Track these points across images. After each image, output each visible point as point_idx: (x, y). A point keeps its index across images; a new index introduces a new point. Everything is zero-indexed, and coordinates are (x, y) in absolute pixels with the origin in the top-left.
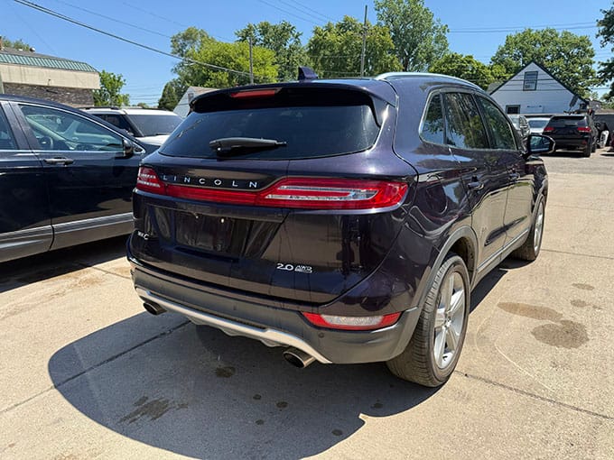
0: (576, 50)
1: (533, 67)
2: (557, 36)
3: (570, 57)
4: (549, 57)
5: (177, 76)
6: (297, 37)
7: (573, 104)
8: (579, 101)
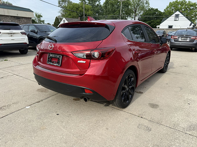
0: (192, 7)
1: (178, 13)
2: (186, 2)
3: (190, 9)
4: (183, 10)
5: (60, 14)
6: (99, 1)
7: (190, 25)
8: (193, 24)
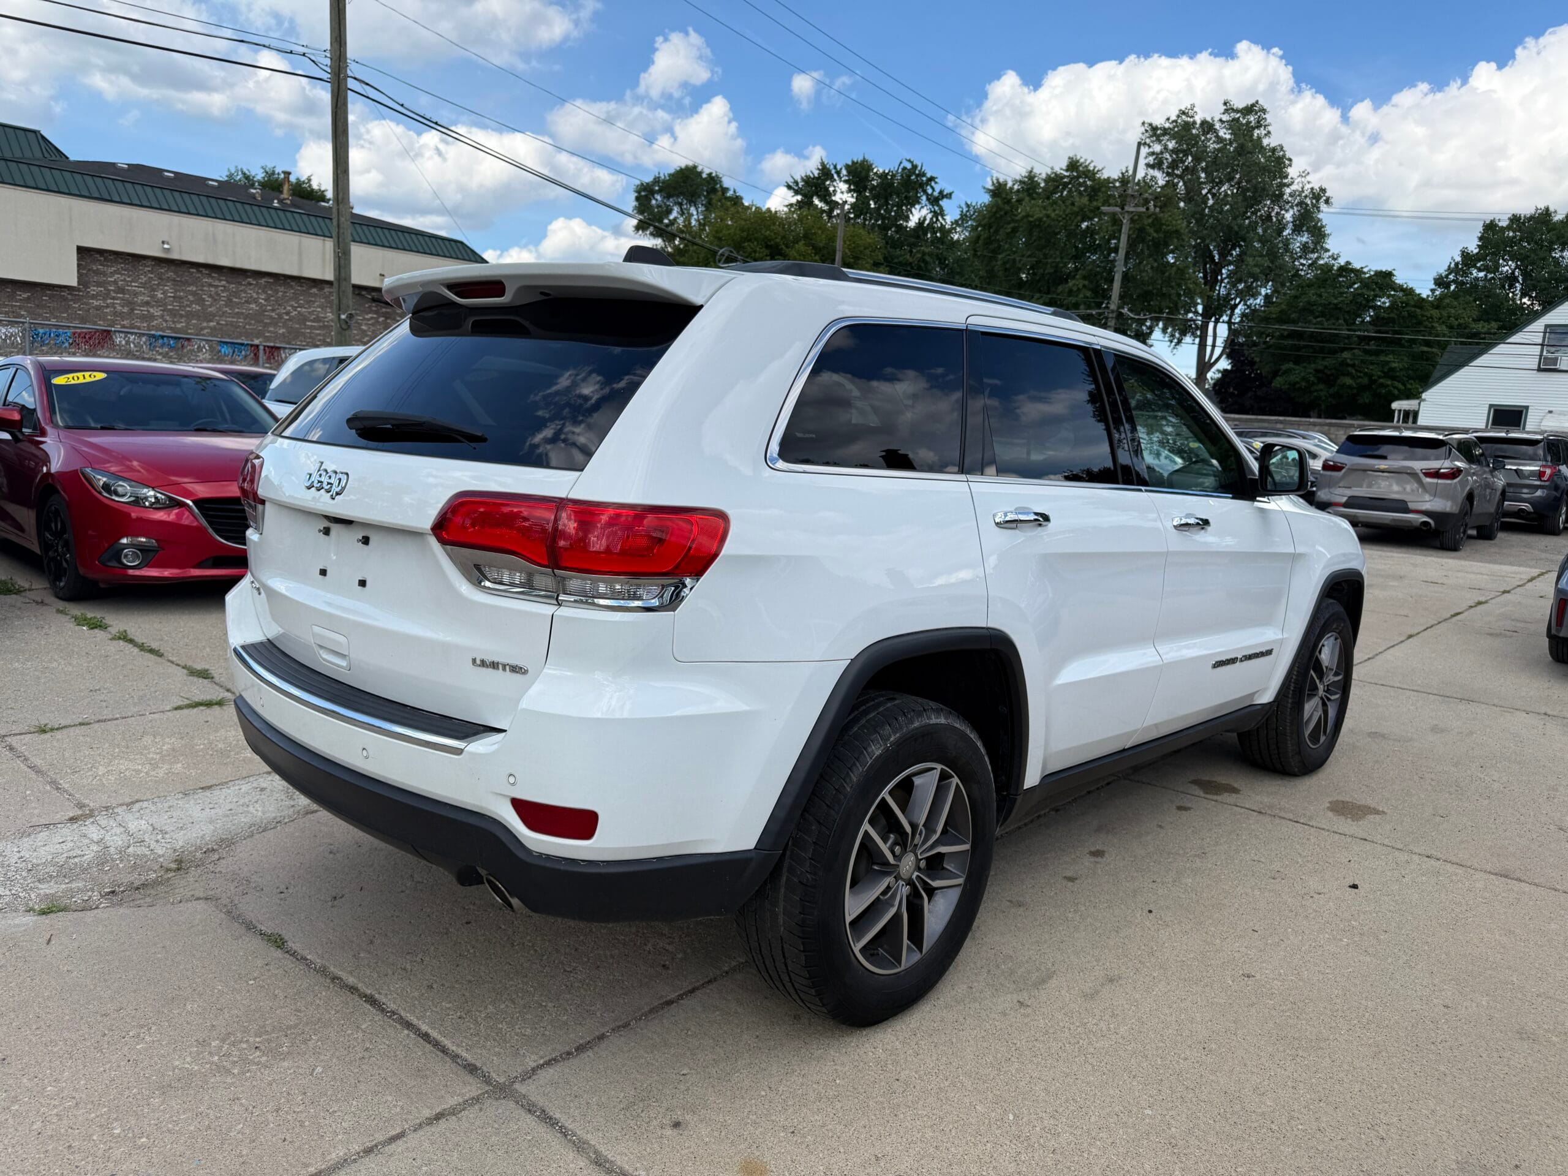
6: (935, 201)
